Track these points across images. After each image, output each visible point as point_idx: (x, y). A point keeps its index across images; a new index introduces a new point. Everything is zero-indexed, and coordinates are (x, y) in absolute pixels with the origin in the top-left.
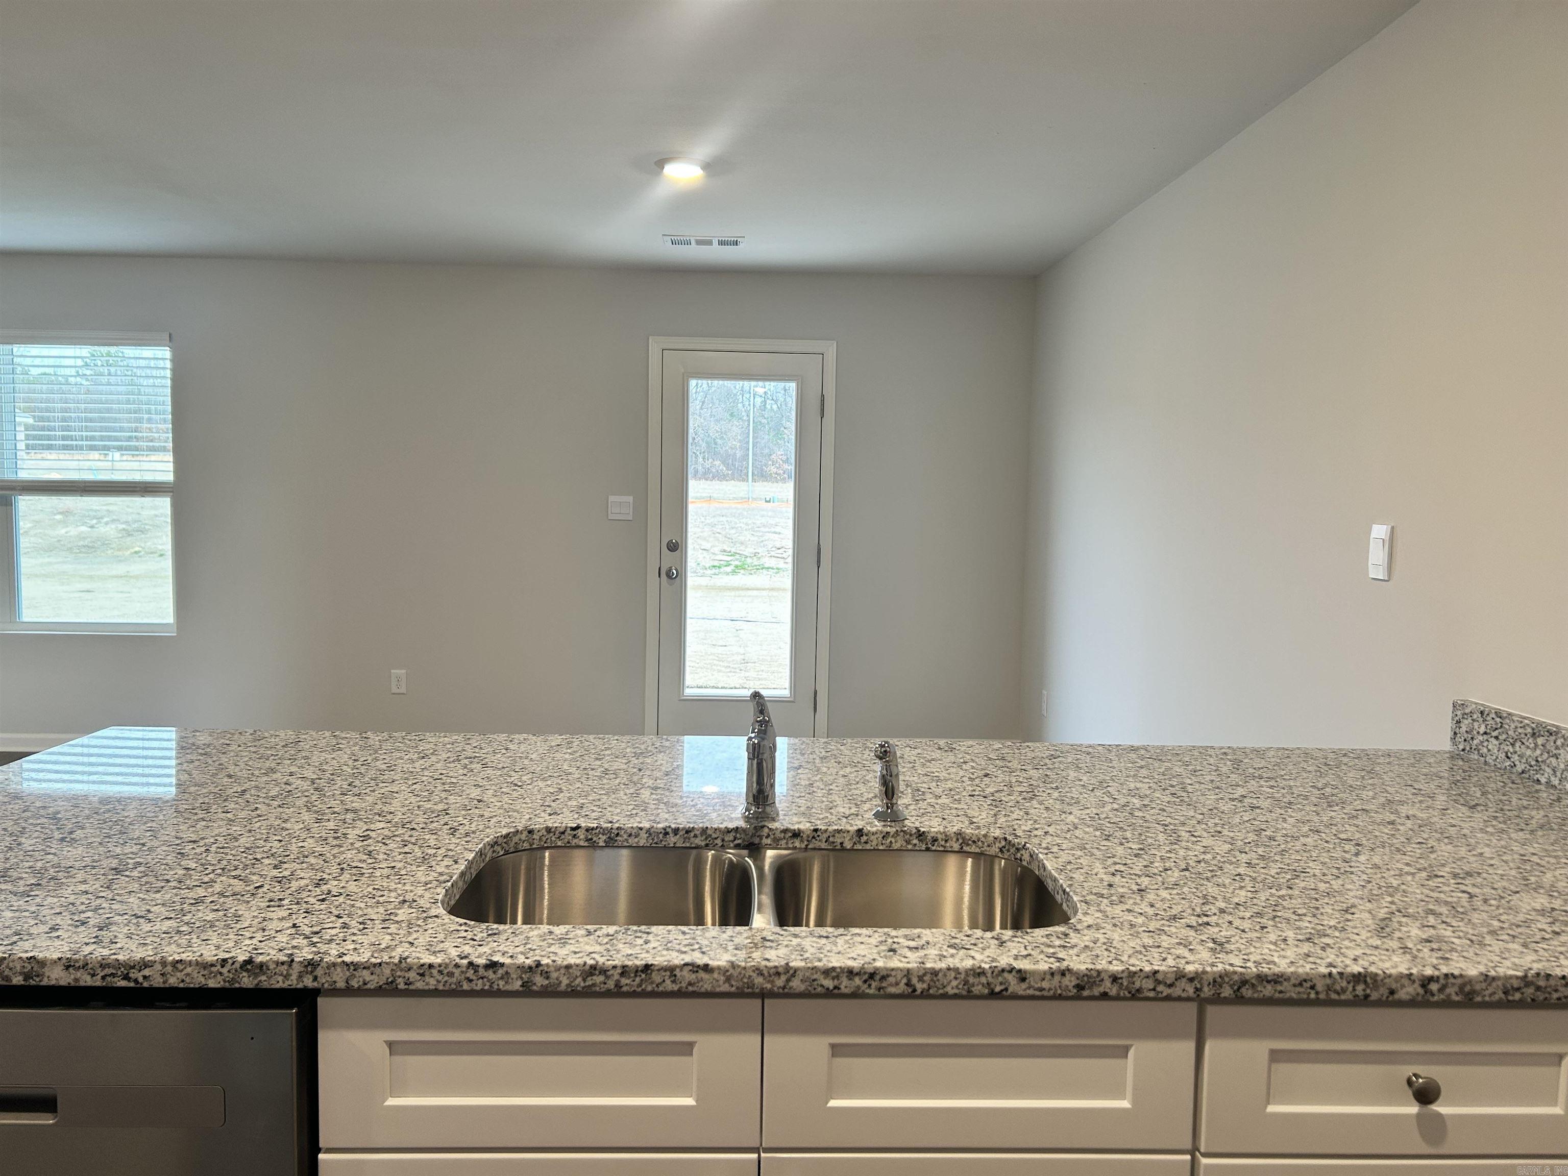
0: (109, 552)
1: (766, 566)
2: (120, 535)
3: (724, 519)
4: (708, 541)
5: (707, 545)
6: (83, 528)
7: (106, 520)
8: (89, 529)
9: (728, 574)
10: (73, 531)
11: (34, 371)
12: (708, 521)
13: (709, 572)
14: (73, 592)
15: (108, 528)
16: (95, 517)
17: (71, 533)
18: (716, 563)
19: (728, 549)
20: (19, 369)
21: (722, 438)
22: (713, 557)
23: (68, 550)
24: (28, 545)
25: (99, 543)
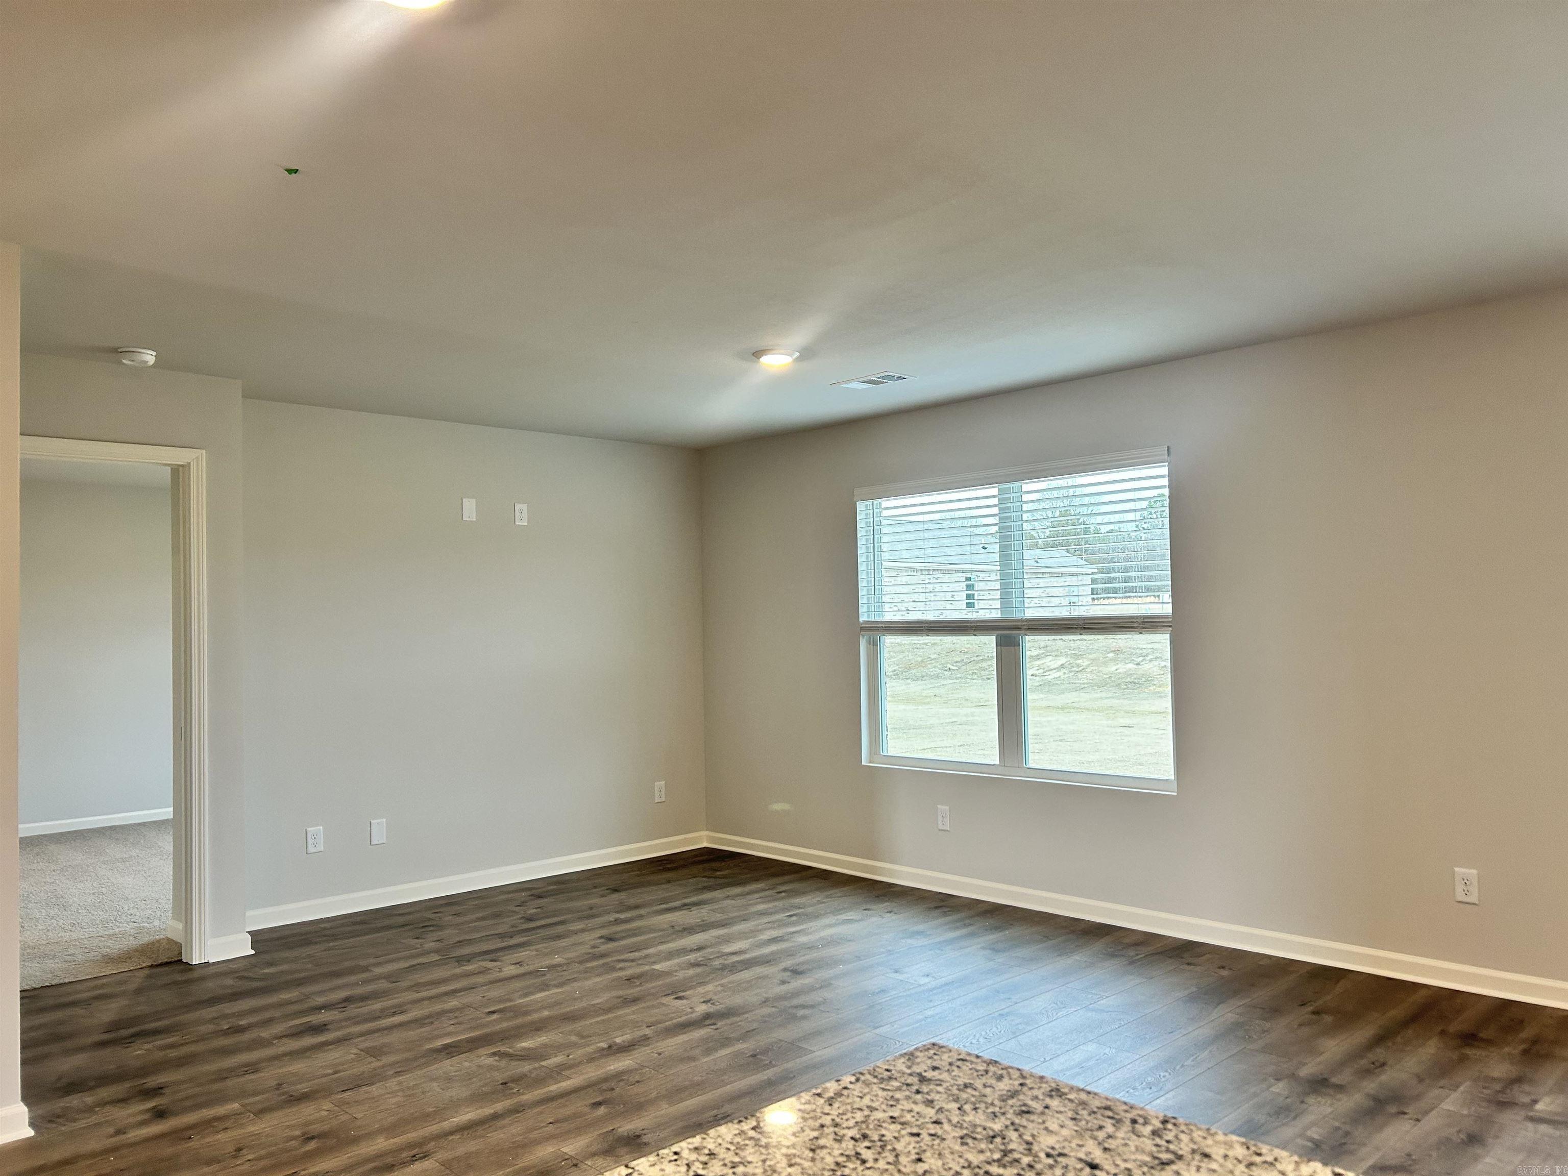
0: (1152, 688)
2: (1162, 672)
6: (1131, 666)
7: (1150, 657)
8: (1136, 666)
10: (1122, 668)
11: (1104, 529)
14: (1115, 727)
15: (1151, 665)
16: (1141, 655)
17: (1121, 670)
20: (1092, 527)
23: (1117, 686)
24: (1086, 681)
25: (1143, 680)
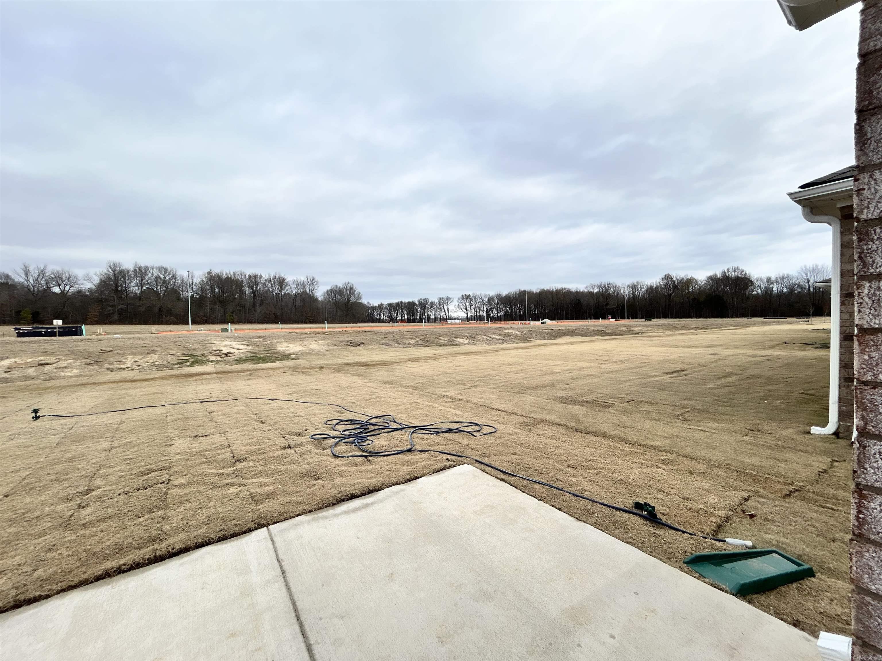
1: (210, 360)
3: (181, 339)
4: (173, 350)
5: (173, 352)
9: (188, 366)
12: (171, 340)
13: (176, 366)
18: (180, 361)
19: (186, 353)
21: (174, 308)
22: (177, 358)
